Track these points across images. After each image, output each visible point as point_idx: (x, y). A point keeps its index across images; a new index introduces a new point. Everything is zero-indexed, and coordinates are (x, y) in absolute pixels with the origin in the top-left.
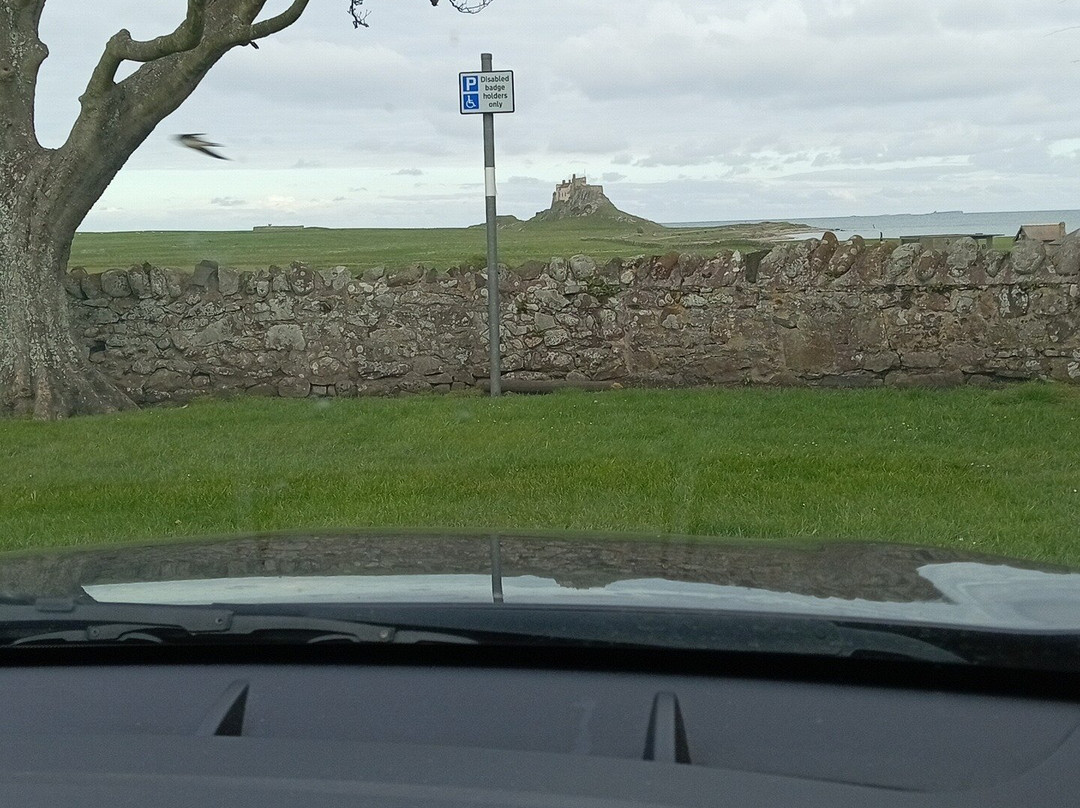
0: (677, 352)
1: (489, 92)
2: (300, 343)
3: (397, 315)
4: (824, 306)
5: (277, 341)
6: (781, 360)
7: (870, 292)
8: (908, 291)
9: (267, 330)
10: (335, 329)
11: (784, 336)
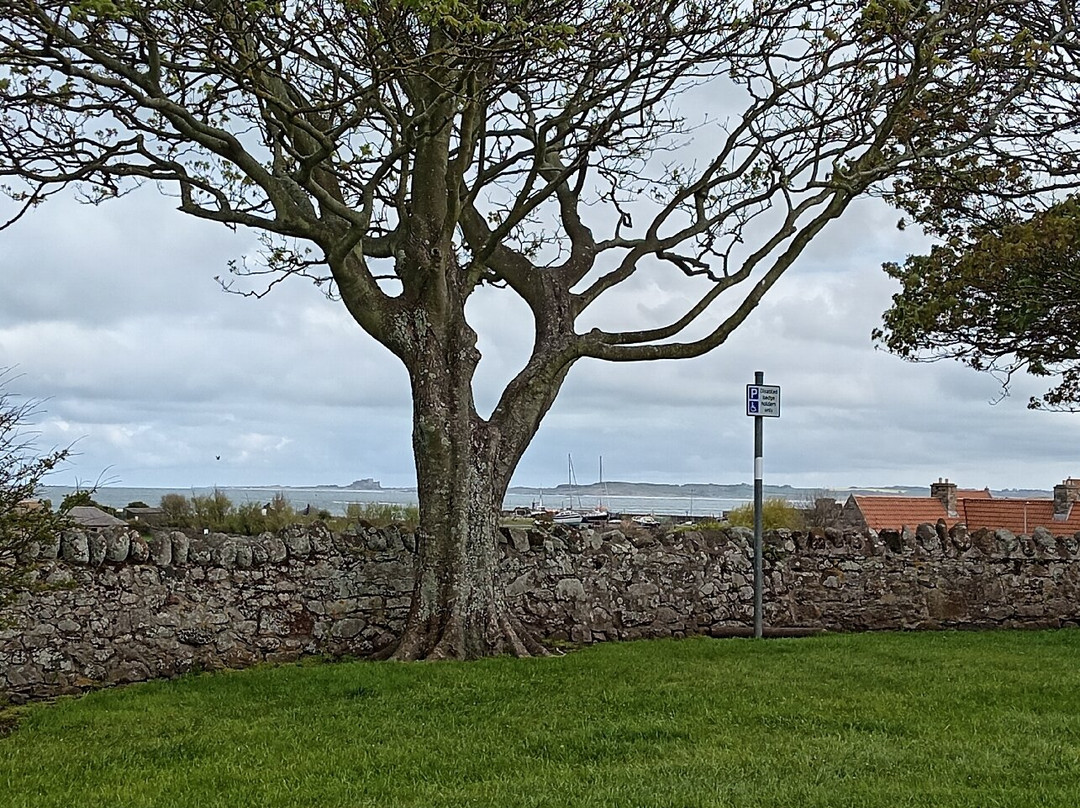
0: (838, 606)
1: (764, 401)
2: (583, 596)
3: (645, 572)
4: (957, 572)
5: (565, 592)
6: (925, 612)
7: (991, 563)
8: (1018, 563)
9: (557, 583)
10: (603, 583)
11: (927, 594)
